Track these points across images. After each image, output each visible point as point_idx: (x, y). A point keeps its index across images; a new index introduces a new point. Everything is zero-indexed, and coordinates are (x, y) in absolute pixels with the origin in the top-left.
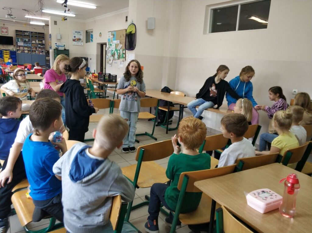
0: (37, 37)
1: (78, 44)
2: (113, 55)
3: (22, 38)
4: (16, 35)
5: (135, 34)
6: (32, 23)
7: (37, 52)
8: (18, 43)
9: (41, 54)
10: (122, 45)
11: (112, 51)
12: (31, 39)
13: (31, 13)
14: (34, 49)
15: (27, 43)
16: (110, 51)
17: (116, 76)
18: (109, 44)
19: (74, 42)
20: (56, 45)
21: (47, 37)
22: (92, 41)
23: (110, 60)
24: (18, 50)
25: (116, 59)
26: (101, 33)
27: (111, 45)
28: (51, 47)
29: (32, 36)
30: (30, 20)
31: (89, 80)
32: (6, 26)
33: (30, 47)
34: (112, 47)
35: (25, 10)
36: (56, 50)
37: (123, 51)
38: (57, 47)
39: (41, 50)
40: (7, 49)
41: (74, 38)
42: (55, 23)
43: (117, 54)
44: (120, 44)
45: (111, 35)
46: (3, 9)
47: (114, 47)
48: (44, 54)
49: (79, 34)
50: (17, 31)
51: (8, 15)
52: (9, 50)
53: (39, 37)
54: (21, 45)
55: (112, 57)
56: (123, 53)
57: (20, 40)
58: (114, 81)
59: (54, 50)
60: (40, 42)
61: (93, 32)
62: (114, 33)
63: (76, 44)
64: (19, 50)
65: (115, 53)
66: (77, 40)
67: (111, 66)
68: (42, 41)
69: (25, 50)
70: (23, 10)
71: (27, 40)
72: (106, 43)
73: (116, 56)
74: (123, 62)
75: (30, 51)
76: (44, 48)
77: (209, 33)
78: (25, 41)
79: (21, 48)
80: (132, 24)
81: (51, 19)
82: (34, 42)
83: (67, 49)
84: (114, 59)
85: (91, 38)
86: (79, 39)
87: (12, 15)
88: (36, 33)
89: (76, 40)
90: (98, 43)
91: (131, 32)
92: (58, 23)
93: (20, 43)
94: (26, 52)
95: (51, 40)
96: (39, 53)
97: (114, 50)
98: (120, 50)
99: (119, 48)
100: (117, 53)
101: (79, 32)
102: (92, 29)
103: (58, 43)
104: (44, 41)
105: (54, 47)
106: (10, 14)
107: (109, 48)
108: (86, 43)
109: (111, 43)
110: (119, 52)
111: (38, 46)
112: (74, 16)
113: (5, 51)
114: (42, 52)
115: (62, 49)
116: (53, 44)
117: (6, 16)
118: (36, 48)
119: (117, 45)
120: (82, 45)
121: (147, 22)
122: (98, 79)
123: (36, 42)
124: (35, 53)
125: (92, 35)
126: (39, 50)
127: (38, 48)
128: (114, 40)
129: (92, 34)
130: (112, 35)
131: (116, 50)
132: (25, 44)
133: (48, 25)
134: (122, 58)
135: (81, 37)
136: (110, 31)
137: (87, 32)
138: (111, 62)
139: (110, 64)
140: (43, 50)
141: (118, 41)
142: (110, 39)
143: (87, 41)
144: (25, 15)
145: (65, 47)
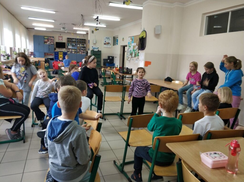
0: (80, 42)
1: (107, 47)
2: (131, 54)
3: (70, 43)
4: (68, 41)
5: (145, 38)
6: (78, 32)
7: (80, 52)
8: (69, 46)
9: (83, 54)
12: (77, 44)
13: (77, 26)
14: (78, 51)
15: (74, 47)
16: (129, 51)
17: (132, 69)
18: (128, 46)
19: (105, 45)
20: (93, 48)
21: (87, 42)
22: (117, 44)
23: (129, 58)
24: (68, 51)
26: (123, 38)
27: (130, 47)
28: (89, 49)
29: (77, 42)
30: (76, 31)
31: (112, 72)
32: (61, 35)
33: (76, 49)
35: (73, 24)
36: (92, 52)
38: (93, 49)
39: (83, 51)
40: (61, 51)
41: (105, 42)
42: (93, 32)
43: (134, 53)
44: (136, 46)
46: (60, 24)
47: (132, 48)
48: (85, 54)
49: (109, 39)
50: (68, 38)
51: (63, 28)
52: (63, 51)
53: (82, 42)
54: (70, 48)
55: (131, 56)
57: (69, 44)
58: (130, 73)
59: (91, 51)
60: (83, 46)
61: (118, 38)
62: (133, 38)
63: (106, 47)
64: (69, 51)
67: (129, 62)
68: (84, 45)
69: (73, 51)
70: (72, 24)
71: (74, 44)
72: (127, 45)
73: (133, 55)
74: (138, 59)
75: (76, 52)
76: (85, 50)
77: (205, 35)
78: (73, 45)
79: (70, 50)
80: (144, 31)
81: (90, 29)
82: (78, 46)
83: (100, 50)
84: (132, 57)
85: (117, 42)
86: (108, 43)
87: (65, 28)
88: (80, 39)
89: (106, 44)
90: (121, 46)
91: (143, 37)
93: (70, 47)
94: (73, 52)
95: (89, 44)
96: (82, 53)
97: (132, 50)
99: (135, 49)
100: (134, 52)
102: (118, 36)
103: (94, 46)
105: (91, 49)
106: (64, 28)
107: (129, 49)
108: (113, 45)
109: (130, 45)
110: (135, 51)
111: (81, 48)
112: (105, 26)
113: (60, 53)
114: (84, 52)
116: (91, 47)
117: (62, 29)
118: (80, 50)
119: (134, 47)
120: (111, 47)
121: (155, 29)
122: (119, 71)
123: (80, 46)
124: (79, 53)
125: (117, 40)
126: (82, 51)
127: (81, 50)
128: (132, 43)
129: (117, 39)
130: (131, 39)
131: (134, 50)
133: (88, 34)
134: (137, 56)
135: (110, 42)
136: (130, 36)
137: (114, 38)
139: (129, 61)
140: (85, 51)
141: (135, 43)
142: (129, 42)
143: (114, 44)
144: (73, 28)
145: (99, 49)
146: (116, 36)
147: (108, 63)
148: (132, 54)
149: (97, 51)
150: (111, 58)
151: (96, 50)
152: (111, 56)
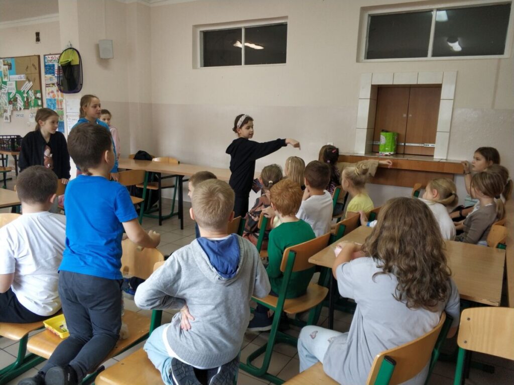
2: (13, 102)
5: (79, 67)
10: (31, 83)
11: (9, 94)
16: (4, 93)
23: (6, 111)
25: (20, 109)
27: (5, 83)
34: (7, 86)
37: (35, 93)
43: (23, 100)
44: (27, 82)
45: (2, 65)
47: (14, 86)
55: (11, 106)
56: (37, 98)
62: (10, 61)
65: (17, 98)
67: (9, 121)
73: (20, 104)
77: (201, 66)
80: (70, 48)
84: (15, 109)
91: (70, 62)
97: (14, 91)
98: (27, 93)
99: (24, 89)
100: (23, 98)
107: (2, 88)
109: (6, 80)
110: (25, 95)
119: (19, 84)
121: (97, 47)
128: (11, 74)
130: (4, 65)
131: (18, 92)
134: (34, 106)
138: (9, 114)
139: (7, 118)
141: (22, 76)
148: (16, 101)
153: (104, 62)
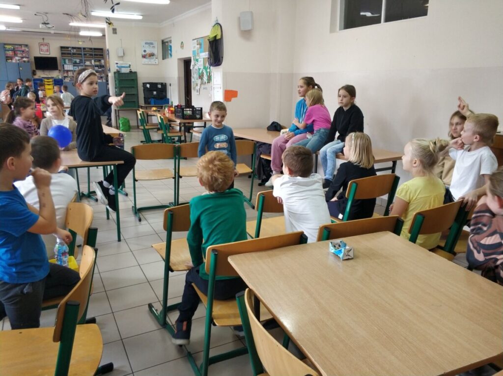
0: (92, 55)
1: (150, 63)
2: (201, 77)
3: (70, 58)
4: (62, 54)
5: (221, 40)
6: (82, 33)
8: (65, 66)
11: (199, 69)
12: (83, 59)
13: (75, 18)
15: (78, 66)
16: (196, 70)
17: (201, 108)
18: (194, 60)
19: (145, 60)
20: (117, 66)
21: (105, 54)
22: (171, 55)
23: (197, 85)
24: (65, 77)
25: (205, 83)
26: (182, 42)
27: (197, 60)
28: (110, 69)
29: (85, 54)
30: (78, 29)
31: (160, 117)
32: (46, 41)
34: (199, 63)
35: (67, 14)
36: (117, 75)
38: (118, 69)
39: (99, 76)
40: (50, 76)
41: (144, 53)
42: (115, 31)
43: (207, 74)
45: (196, 45)
46: (35, 15)
47: (202, 62)
48: (104, 81)
49: (152, 45)
50: (62, 47)
51: (43, 23)
52: (53, 78)
53: (95, 55)
54: (69, 69)
55: (200, 80)
57: (67, 61)
58: (198, 116)
59: (115, 73)
60: (97, 63)
61: (172, 42)
62: (201, 41)
63: (147, 63)
64: (67, 77)
65: (203, 73)
66: (148, 55)
67: (198, 93)
68: (100, 61)
70: (64, 14)
71: (78, 61)
72: (191, 57)
73: (205, 78)
76: (103, 72)
77: (340, 29)
78: (75, 63)
79: (70, 74)
80: (217, 24)
81: (108, 26)
83: (133, 70)
84: (202, 83)
85: (169, 52)
86: (152, 55)
87: (48, 24)
88: (91, 49)
89: (147, 57)
90: (180, 59)
91: (215, 37)
92: (117, 31)
93: (69, 67)
95: (109, 58)
97: (202, 67)
98: (209, 68)
99: (208, 65)
100: (207, 72)
101: (152, 44)
102: (171, 37)
103: (121, 63)
104: (103, 61)
105: (113, 68)
106: (46, 22)
107: (195, 65)
108: (163, 59)
109: (197, 58)
110: (208, 70)
112: (141, 18)
113: (46, 80)
114: (102, 77)
115: (126, 71)
116: (113, 63)
117: (41, 26)
119: (205, 60)
120: (157, 63)
121: (239, 18)
122: (175, 115)
123: (91, 63)
125: (171, 47)
128: (201, 52)
129: (171, 44)
130: (198, 45)
131: (204, 67)
132: (75, 67)
133: (105, 36)
135: (155, 51)
136: (194, 38)
137: (163, 43)
139: (197, 90)
140: (103, 75)
141: (207, 53)
142: (195, 51)
143: (164, 57)
144: (70, 23)
145: (131, 68)
146: (167, 39)
147: (154, 97)
148: (203, 76)
149: (127, 73)
150: (159, 86)
151: (124, 71)
152: (159, 83)
153: (246, 34)
